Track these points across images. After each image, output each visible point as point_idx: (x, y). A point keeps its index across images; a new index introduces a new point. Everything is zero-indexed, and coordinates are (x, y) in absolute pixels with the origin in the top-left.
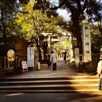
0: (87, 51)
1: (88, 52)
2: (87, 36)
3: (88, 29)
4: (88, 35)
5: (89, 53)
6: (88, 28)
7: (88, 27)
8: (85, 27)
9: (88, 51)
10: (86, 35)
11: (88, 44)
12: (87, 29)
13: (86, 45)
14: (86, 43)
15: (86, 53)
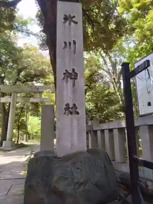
0: (67, 105)
3: (76, 23)
4: (75, 42)
5: (78, 113)
6: (74, 19)
7: (74, 17)
8: (65, 15)
9: (70, 106)
10: (65, 42)
12: (70, 24)
13: (67, 82)
14: (64, 74)
15: (64, 114)
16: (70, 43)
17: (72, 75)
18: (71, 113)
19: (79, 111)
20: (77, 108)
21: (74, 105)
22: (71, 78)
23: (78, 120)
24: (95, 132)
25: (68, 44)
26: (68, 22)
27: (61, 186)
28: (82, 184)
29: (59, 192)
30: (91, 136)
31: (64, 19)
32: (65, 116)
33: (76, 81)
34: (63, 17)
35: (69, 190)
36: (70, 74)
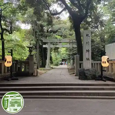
1: (88, 59)
3: (89, 36)
6: (89, 35)
11: (89, 52)
15: (86, 60)
16: (88, 42)
17: (88, 51)
23: (89, 62)
27: (87, 75)
28: (91, 75)
31: (86, 35)
35: (88, 75)
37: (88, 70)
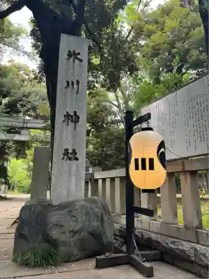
0: (66, 150)
1: (70, 155)
2: (75, 86)
3: (81, 61)
4: (78, 82)
5: (77, 159)
6: (79, 57)
7: (79, 54)
8: (70, 51)
9: (70, 151)
10: (68, 83)
11: (75, 123)
13: (68, 125)
14: (64, 116)
15: (63, 159)
16: (73, 83)
17: (73, 118)
18: (70, 159)
19: (78, 157)
20: (76, 154)
21: (74, 150)
22: (72, 121)
23: (77, 166)
24: (97, 180)
25: (70, 84)
26: (72, 59)
27: (55, 234)
28: (77, 232)
29: (53, 240)
30: (91, 185)
31: (68, 55)
32: (64, 161)
33: (78, 124)
34: (67, 52)
35: (62, 238)
36: (72, 116)
37: (67, 207)
